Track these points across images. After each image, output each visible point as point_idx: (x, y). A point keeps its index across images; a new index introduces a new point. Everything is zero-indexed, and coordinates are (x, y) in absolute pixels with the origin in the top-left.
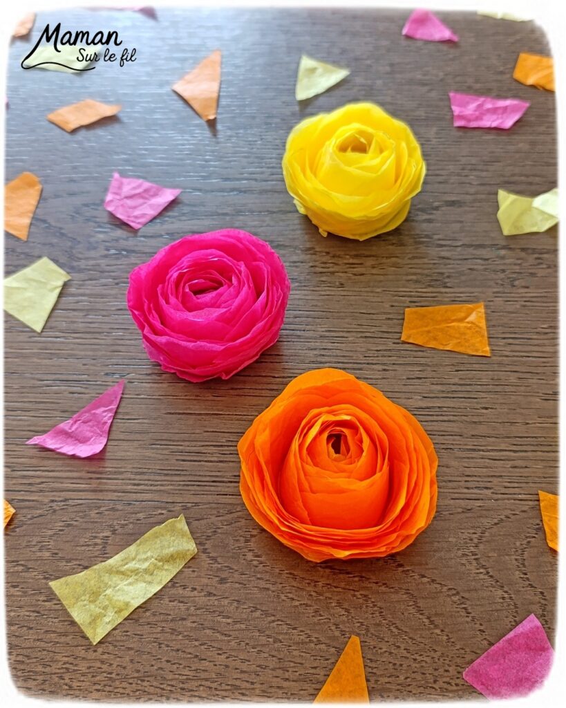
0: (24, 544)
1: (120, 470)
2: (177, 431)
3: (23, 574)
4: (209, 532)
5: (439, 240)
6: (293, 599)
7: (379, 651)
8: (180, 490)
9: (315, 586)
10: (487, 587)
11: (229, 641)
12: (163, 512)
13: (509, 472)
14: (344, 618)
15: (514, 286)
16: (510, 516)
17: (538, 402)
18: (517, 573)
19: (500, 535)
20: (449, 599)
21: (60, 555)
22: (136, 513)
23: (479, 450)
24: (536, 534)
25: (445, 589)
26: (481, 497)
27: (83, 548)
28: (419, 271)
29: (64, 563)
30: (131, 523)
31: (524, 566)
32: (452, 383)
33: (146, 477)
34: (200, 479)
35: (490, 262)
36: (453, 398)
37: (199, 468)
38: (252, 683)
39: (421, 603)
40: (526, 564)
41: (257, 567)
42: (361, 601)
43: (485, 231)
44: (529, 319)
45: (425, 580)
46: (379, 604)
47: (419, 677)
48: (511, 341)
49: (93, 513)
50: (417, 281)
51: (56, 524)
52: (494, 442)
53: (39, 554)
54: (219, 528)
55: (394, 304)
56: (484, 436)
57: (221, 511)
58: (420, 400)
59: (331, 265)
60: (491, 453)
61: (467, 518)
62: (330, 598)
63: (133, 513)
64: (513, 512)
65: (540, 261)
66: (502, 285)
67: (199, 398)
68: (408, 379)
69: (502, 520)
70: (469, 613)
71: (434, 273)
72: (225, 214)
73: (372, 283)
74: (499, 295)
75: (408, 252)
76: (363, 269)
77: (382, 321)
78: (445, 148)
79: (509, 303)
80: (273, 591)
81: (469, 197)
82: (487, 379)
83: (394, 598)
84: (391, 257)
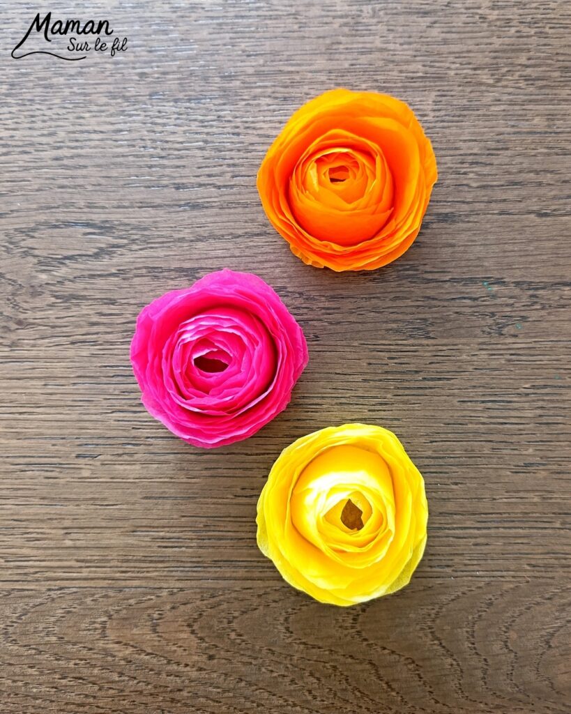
0: (32, 630)
1: (107, 558)
2: (156, 517)
3: (37, 656)
4: (195, 616)
5: (426, 272)
6: (272, 671)
7: (345, 711)
8: (165, 576)
9: (291, 660)
10: (439, 656)
11: (220, 707)
12: (152, 597)
13: (471, 550)
14: (316, 686)
15: (502, 334)
16: (466, 592)
17: (508, 476)
18: (467, 643)
19: (455, 610)
20: (405, 667)
21: (66, 639)
22: (128, 599)
23: (445, 528)
24: (488, 608)
25: (403, 659)
26: (442, 575)
27: (85, 632)
28: (400, 317)
29: (71, 646)
30: (124, 608)
31: (473, 637)
32: (425, 456)
33: (132, 564)
34: (183, 565)
35: (479, 303)
37: (181, 555)
39: (382, 672)
40: (475, 634)
41: (240, 644)
42: (330, 671)
43: (479, 258)
44: (512, 377)
45: (386, 652)
46: (345, 673)
48: (489, 405)
49: (88, 600)
50: (397, 331)
51: (57, 611)
52: (459, 520)
53: (47, 639)
54: (204, 611)
55: (372, 361)
56: (451, 514)
57: (205, 595)
59: (305, 310)
60: (457, 531)
61: (427, 595)
62: (304, 670)
63: (125, 599)
64: (470, 589)
65: (535, 300)
66: (490, 333)
67: (173, 480)
69: (458, 596)
70: (421, 678)
71: (417, 319)
72: (182, 240)
73: (349, 334)
74: (484, 347)
75: (390, 290)
76: (340, 316)
77: (358, 383)
78: (443, 128)
79: (493, 357)
80: (255, 665)
81: (465, 207)
82: (461, 451)
83: (359, 667)
84: (371, 298)
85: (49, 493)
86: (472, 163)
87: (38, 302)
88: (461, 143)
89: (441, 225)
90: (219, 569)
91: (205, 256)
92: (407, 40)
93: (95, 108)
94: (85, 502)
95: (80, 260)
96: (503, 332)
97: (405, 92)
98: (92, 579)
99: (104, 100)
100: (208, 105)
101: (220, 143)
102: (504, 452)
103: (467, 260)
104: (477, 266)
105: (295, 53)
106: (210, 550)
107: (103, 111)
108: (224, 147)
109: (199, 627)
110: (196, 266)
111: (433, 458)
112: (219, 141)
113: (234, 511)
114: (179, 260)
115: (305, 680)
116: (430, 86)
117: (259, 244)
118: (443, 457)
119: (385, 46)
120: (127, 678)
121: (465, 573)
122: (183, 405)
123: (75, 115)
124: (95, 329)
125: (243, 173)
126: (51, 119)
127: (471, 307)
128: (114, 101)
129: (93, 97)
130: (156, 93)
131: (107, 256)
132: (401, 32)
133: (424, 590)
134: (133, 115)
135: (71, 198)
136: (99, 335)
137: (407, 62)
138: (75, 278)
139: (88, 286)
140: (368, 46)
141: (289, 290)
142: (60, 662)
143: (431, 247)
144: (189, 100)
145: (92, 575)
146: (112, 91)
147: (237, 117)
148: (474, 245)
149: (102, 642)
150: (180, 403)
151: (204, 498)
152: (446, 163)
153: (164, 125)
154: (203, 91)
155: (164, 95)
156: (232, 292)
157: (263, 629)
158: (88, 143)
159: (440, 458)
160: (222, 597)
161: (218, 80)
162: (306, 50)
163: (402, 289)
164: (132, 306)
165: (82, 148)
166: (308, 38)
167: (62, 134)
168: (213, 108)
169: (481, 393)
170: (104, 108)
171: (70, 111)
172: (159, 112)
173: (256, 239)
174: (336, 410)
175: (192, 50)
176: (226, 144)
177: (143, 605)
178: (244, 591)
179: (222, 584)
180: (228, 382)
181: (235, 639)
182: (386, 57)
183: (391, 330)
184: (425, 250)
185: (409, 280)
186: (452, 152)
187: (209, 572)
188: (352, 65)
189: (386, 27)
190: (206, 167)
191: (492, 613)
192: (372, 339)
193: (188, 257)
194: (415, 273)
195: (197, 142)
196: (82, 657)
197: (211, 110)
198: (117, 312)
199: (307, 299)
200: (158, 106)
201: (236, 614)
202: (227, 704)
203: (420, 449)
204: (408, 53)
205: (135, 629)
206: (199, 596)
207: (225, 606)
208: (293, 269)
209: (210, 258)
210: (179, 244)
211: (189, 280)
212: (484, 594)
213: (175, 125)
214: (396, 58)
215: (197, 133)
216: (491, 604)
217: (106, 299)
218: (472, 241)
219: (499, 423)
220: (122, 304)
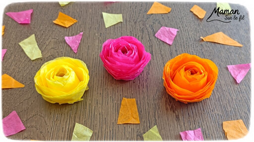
2: (83, 48)
5: (158, 112)
7: (17, 91)
10: (27, 117)
11: (27, 62)
12: (61, 48)
13: (61, 126)
14: (27, 84)
16: (47, 125)
18: (29, 125)
19: (41, 121)
20: (26, 107)
21: (53, 32)
23: (70, 118)
25: (29, 106)
26: (54, 118)
27: (54, 35)
30: (59, 42)
31: (31, 127)
32: (95, 112)
36: (89, 112)
38: (17, 67)
39: (26, 101)
40: (32, 128)
42: (30, 87)
43: (164, 128)
45: (32, 102)
46: (28, 91)
47: (8, 99)
48: (112, 132)
49: (63, 36)
51: (61, 30)
52: (72, 122)
53: (54, 29)
56: (75, 120)
58: (89, 103)
59: (142, 79)
60: (68, 122)
61: (48, 113)
62: (32, 81)
64: (48, 126)
67: (93, 51)
68: (97, 100)
69: (46, 122)
70: (21, 112)
71: (141, 109)
72: (161, 52)
73: (135, 90)
74: (133, 130)
75: (151, 102)
76: (141, 88)
77: (120, 93)
78: (210, 117)
79: (129, 133)
81: (183, 124)
82: (96, 123)
83: (30, 94)
84: (148, 96)
85: (92, 28)
87: (141, 25)
89: (175, 117)
92: (238, 106)
96: (138, 136)
104: (161, 128)
110: (154, 55)
115: (29, 81)
116: (224, 113)
120: (40, 43)
121: (53, 124)
124: (135, 35)
127: (147, 126)
132: (240, 104)
133: (50, 112)
137: (230, 106)
138: (148, 31)
139: (146, 34)
140: (232, 95)
141: (149, 76)
142: (48, 31)
143: (167, 113)
144: (202, 52)
149: (51, 38)
152: (197, 118)
153: (194, 47)
155: (202, 47)
158: (185, 33)
159: (94, 116)
162: (226, 79)
163: (151, 105)
169: (116, 129)
171: (193, 29)
172: (197, 46)
175: (217, 52)
182: (230, 100)
184: (165, 112)
185: (155, 107)
188: (225, 91)
189: (240, 100)
191: (38, 133)
193: (156, 53)
194: (157, 109)
196: (48, 35)
199: (146, 80)
200: (199, 46)
202: (27, 63)
204: (234, 106)
205: (53, 44)
208: (155, 76)
209: (156, 58)
210: (160, 51)
212: (45, 131)
213: (194, 49)
216: (41, 133)
217: (143, 37)
218: (170, 126)
219: (105, 135)
220: (142, 40)
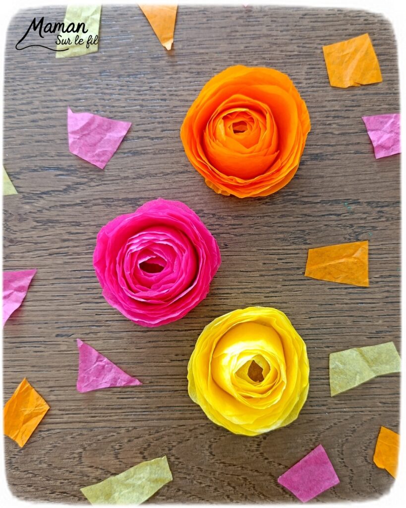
0: (29, 460)
1: (81, 407)
3: (33, 478)
4: (145, 446)
5: (303, 197)
6: (201, 483)
8: (123, 419)
9: (214, 474)
12: (114, 434)
14: (233, 492)
15: (358, 240)
16: (337, 423)
17: (365, 340)
18: (338, 458)
19: (329, 436)
21: (54, 465)
22: (97, 436)
23: (321, 379)
24: (352, 434)
26: (320, 411)
27: (67, 460)
28: (286, 229)
29: (57, 471)
30: (94, 442)
31: (342, 454)
32: (306, 328)
33: (99, 411)
34: (135, 410)
35: (342, 217)
37: (133, 403)
40: (344, 453)
41: (177, 465)
42: (242, 481)
43: (341, 186)
45: (281, 467)
46: (253, 483)
48: (350, 290)
49: (69, 438)
50: (284, 240)
51: (47, 446)
53: (40, 466)
54: (151, 442)
55: (266, 262)
56: (325, 368)
57: (152, 431)
59: (217, 227)
61: (309, 426)
62: (224, 481)
63: (94, 436)
64: (339, 421)
65: (382, 214)
66: (350, 239)
67: (126, 351)
69: (331, 426)
71: (297, 231)
72: (126, 178)
73: (249, 243)
75: (278, 210)
76: (243, 230)
77: (256, 278)
78: (313, 91)
80: (189, 479)
81: (330, 149)
82: (330, 323)
83: (262, 478)
84: (264, 216)
85: (37, 362)
86: (334, 117)
87: (24, 226)
88: (326, 102)
89: (314, 162)
90: (161, 413)
91: (144, 189)
92: (285, 28)
93: (60, 83)
94: (63, 368)
95: (53, 194)
96: (359, 238)
97: (285, 66)
98: (71, 423)
99: (66, 77)
100: (142, 79)
101: (152, 106)
102: (362, 323)
103: (333, 187)
104: (340, 191)
105: (205, 39)
106: (155, 399)
107: (66, 85)
108: (155, 109)
109: (149, 454)
110: (138, 196)
111: (311, 329)
112: (151, 105)
113: (170, 371)
114: (125, 192)
115: (225, 489)
116: (303, 61)
117: (183, 179)
118: (318, 328)
119: (269, 33)
121: (335, 410)
122: (132, 297)
123: (46, 89)
124: (66, 244)
125: (170, 128)
126: (29, 92)
127: (336, 221)
128: (74, 78)
129: (59, 75)
130: (104, 71)
131: (73, 191)
132: (281, 22)
133: (307, 422)
134: (88, 88)
135: (45, 150)
136: (70, 248)
137: (286, 44)
138: (50, 207)
139: (60, 213)
140: (258, 33)
141: (205, 212)
142: (50, 482)
143: (306, 178)
144: (129, 76)
145: (70, 420)
146: (72, 70)
147: (163, 88)
148: (338, 176)
149: (80, 467)
150: (130, 296)
151: (149, 362)
152: (315, 118)
153: (111, 94)
154: (138, 69)
155: (110, 72)
156: (165, 214)
157: (193, 454)
158: (56, 109)
159: (316, 329)
160: (164, 432)
161: (149, 60)
162: (213, 37)
163: (286, 209)
164: (92, 227)
165: (51, 112)
166: (214, 28)
167: (37, 103)
168: (146, 81)
170: (66, 83)
171: (42, 85)
172: (107, 85)
173: (180, 176)
174: (241, 297)
175: (129, 38)
176: (156, 108)
177: (107, 440)
178: (180, 427)
179: (164, 423)
180: (165, 279)
181: (174, 462)
182: (270, 41)
183: (279, 239)
184: (302, 181)
185: (292, 202)
186: (320, 109)
187: (154, 415)
188: (246, 47)
189: (270, 19)
190: (143, 124)
191: (356, 437)
192: (266, 246)
193: (131, 190)
194: (295, 197)
195: (136, 106)
196: (65, 478)
197: (145, 82)
198: (81, 231)
199: (218, 218)
200: (106, 80)
201: (174, 444)
203: (302, 323)
204: (287, 37)
205: (102, 457)
206: (147, 432)
207: (166, 438)
208: (208, 197)
209: (147, 191)
210: (125, 181)
211: (133, 207)
212: (349, 424)
213: (119, 94)
214: (278, 41)
215: (135, 100)
216: (354, 431)
217: (73, 222)
218: (336, 173)
219: (358, 303)
220: (85, 226)
